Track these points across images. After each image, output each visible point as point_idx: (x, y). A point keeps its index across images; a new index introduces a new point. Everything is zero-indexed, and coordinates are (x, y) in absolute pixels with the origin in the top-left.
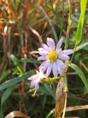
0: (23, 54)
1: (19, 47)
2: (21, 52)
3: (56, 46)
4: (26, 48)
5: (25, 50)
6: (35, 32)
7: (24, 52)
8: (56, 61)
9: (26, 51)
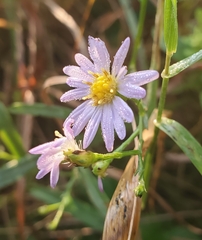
0: (22, 90)
1: (8, 68)
2: (15, 86)
3: (112, 59)
4: (32, 69)
5: (27, 77)
6: (61, 15)
7: (23, 82)
8: (111, 102)
9: (33, 81)
